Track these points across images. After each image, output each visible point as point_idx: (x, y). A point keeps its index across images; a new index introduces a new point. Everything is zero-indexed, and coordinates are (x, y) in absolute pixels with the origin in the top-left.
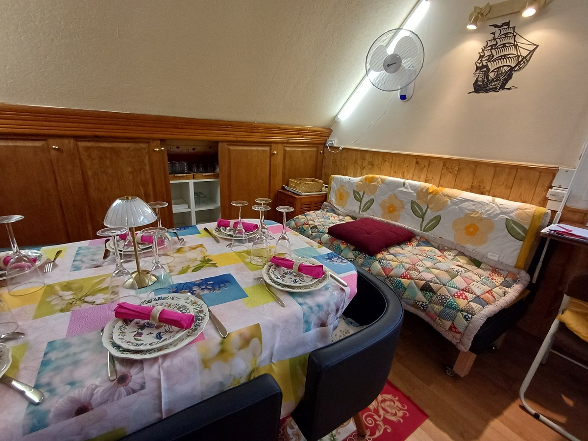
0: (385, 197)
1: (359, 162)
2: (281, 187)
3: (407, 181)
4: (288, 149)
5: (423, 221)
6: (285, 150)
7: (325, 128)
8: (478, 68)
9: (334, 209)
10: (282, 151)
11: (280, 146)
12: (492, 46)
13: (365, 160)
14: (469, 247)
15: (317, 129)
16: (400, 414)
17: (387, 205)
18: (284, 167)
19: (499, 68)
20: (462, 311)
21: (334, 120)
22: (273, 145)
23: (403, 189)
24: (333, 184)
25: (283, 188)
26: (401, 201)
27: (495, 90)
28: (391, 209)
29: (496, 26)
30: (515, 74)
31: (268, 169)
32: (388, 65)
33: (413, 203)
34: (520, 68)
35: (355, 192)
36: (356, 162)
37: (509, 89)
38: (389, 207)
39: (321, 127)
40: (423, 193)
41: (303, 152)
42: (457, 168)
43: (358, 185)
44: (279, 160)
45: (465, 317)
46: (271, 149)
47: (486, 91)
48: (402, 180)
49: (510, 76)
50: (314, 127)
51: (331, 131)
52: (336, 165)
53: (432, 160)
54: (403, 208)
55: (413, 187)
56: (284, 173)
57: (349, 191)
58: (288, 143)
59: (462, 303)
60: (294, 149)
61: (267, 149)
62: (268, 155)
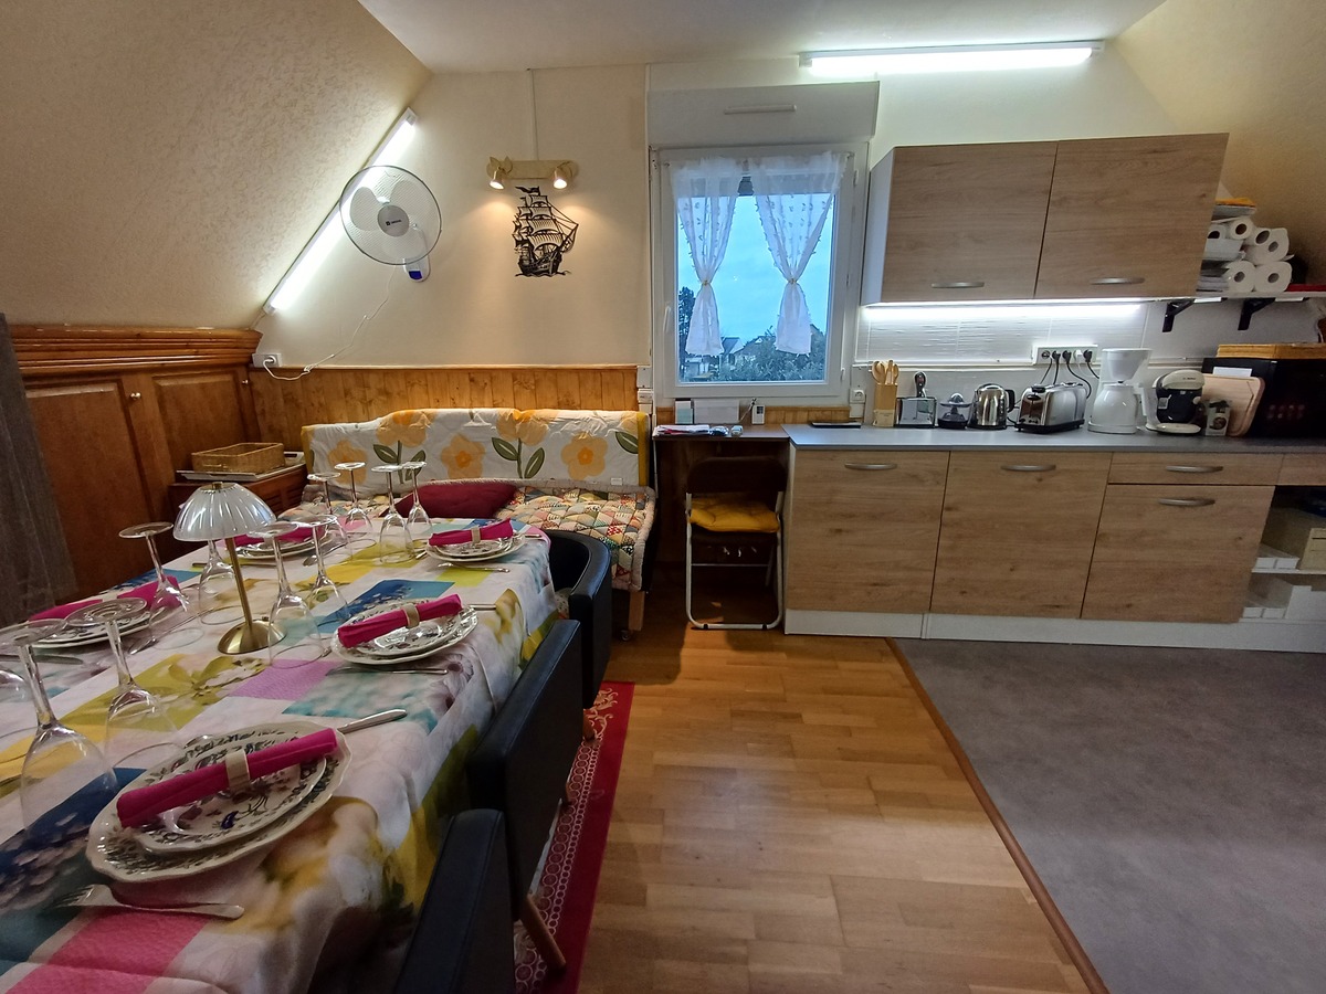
0: (446, 443)
1: (356, 393)
2: (173, 475)
3: (474, 410)
4: (165, 383)
5: (519, 464)
6: (160, 387)
7: (240, 328)
8: (518, 243)
10: (153, 390)
11: (143, 379)
12: (526, 215)
13: (369, 387)
14: (590, 479)
15: (223, 333)
17: (454, 455)
18: (169, 429)
19: (543, 245)
20: (622, 545)
21: (264, 313)
22: (125, 380)
23: (471, 423)
24: (315, 444)
25: (179, 478)
26: (476, 444)
27: (546, 273)
28: (463, 460)
29: (524, 190)
30: (564, 256)
31: (126, 438)
32: (388, 223)
33: (495, 441)
34: (567, 250)
35: (377, 448)
36: (347, 393)
37: (563, 274)
38: (458, 458)
39: (233, 329)
40: (501, 423)
41: (203, 387)
42: (533, 382)
43: (379, 434)
44: (151, 408)
45: (627, 551)
46: (121, 389)
47: (538, 274)
48: (467, 411)
49: (558, 259)
50: (217, 328)
51: (259, 335)
52: (298, 406)
53: (494, 374)
54: (482, 452)
55: (487, 417)
56: (170, 443)
57: (362, 449)
58: (162, 369)
59: (618, 538)
60: (181, 382)
61: (111, 388)
62: (119, 404)
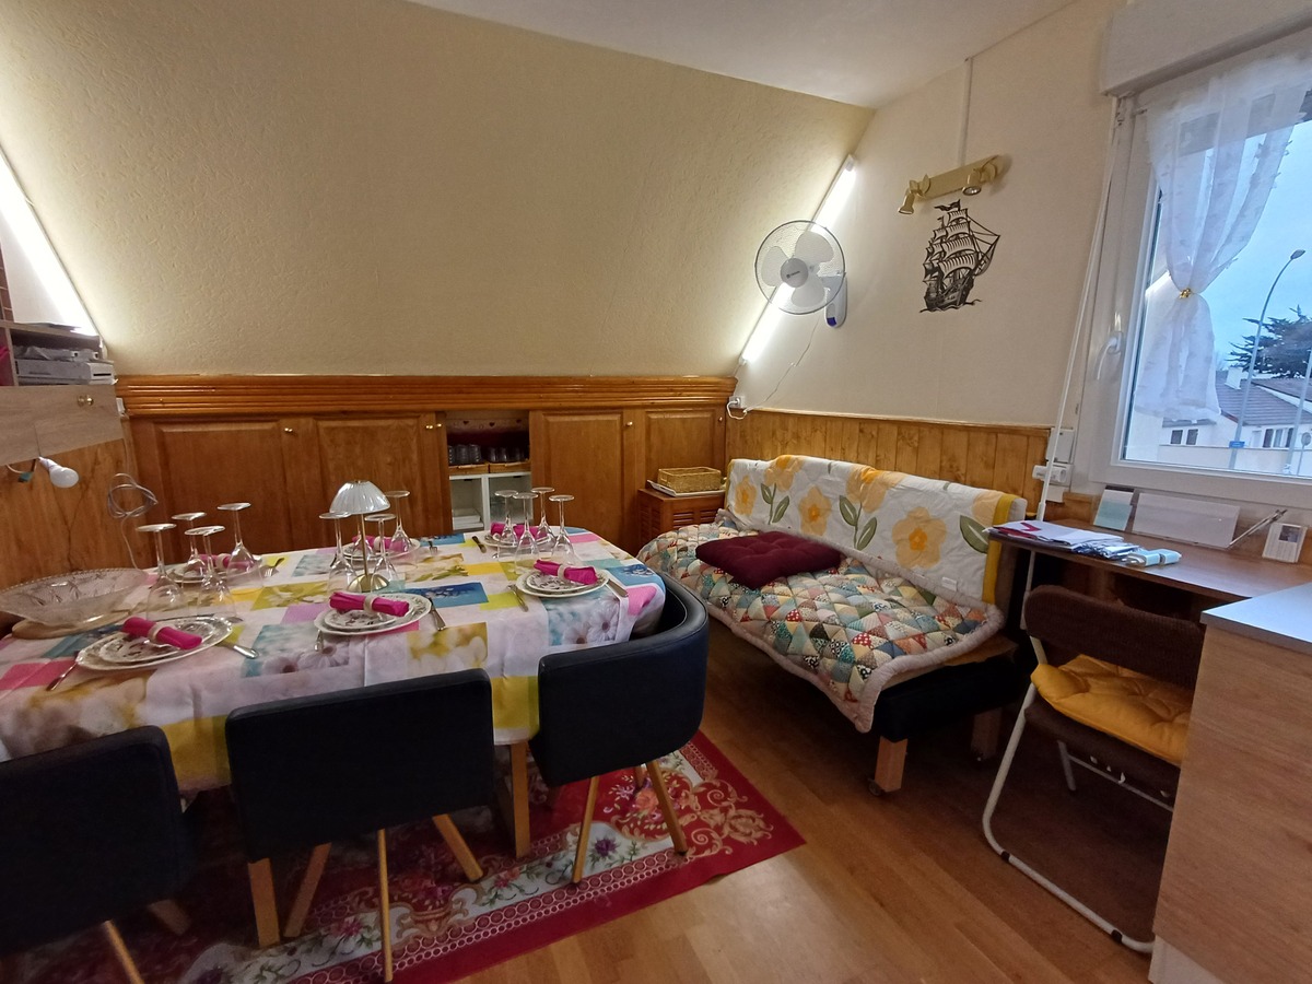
0: (804, 494)
1: (779, 433)
2: (644, 483)
3: (834, 462)
4: (654, 416)
5: (857, 530)
6: (650, 418)
7: (722, 377)
8: (928, 272)
9: (734, 520)
10: (644, 420)
11: (639, 412)
12: (941, 238)
13: (787, 430)
15: (709, 380)
16: (759, 834)
17: (808, 507)
18: (649, 448)
19: (954, 271)
20: (859, 663)
21: (738, 364)
22: (624, 411)
23: (828, 477)
24: (733, 476)
25: (648, 486)
26: (827, 498)
27: (955, 305)
28: (814, 514)
29: (943, 208)
30: (977, 280)
31: (618, 453)
32: (788, 276)
33: (842, 499)
34: (982, 271)
35: (763, 486)
36: (774, 433)
37: (972, 304)
38: (810, 510)
39: (716, 376)
40: (855, 481)
41: (684, 421)
42: (916, 438)
43: (766, 474)
44: (639, 435)
45: (861, 673)
46: (622, 418)
47: (943, 308)
48: (827, 461)
49: (971, 284)
50: (702, 376)
51: (735, 381)
52: (746, 442)
53: (881, 426)
54: (829, 510)
55: (841, 471)
56: (648, 460)
57: (755, 486)
58: (653, 406)
59: (860, 651)
60: (667, 416)
61: (616, 418)
62: (618, 427)
